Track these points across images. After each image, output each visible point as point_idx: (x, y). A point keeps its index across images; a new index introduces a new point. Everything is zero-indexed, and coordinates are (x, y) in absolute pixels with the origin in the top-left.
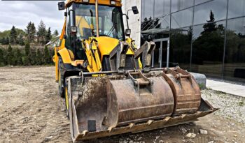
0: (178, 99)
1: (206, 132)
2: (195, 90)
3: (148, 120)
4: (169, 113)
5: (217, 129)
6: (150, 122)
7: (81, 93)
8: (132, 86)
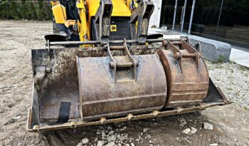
0: (173, 89)
1: (211, 127)
2: (201, 76)
3: (128, 113)
4: (158, 106)
5: (228, 123)
6: (130, 116)
7: (48, 69)
8: (107, 67)
